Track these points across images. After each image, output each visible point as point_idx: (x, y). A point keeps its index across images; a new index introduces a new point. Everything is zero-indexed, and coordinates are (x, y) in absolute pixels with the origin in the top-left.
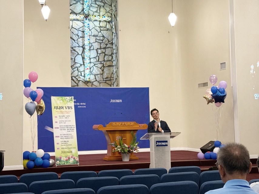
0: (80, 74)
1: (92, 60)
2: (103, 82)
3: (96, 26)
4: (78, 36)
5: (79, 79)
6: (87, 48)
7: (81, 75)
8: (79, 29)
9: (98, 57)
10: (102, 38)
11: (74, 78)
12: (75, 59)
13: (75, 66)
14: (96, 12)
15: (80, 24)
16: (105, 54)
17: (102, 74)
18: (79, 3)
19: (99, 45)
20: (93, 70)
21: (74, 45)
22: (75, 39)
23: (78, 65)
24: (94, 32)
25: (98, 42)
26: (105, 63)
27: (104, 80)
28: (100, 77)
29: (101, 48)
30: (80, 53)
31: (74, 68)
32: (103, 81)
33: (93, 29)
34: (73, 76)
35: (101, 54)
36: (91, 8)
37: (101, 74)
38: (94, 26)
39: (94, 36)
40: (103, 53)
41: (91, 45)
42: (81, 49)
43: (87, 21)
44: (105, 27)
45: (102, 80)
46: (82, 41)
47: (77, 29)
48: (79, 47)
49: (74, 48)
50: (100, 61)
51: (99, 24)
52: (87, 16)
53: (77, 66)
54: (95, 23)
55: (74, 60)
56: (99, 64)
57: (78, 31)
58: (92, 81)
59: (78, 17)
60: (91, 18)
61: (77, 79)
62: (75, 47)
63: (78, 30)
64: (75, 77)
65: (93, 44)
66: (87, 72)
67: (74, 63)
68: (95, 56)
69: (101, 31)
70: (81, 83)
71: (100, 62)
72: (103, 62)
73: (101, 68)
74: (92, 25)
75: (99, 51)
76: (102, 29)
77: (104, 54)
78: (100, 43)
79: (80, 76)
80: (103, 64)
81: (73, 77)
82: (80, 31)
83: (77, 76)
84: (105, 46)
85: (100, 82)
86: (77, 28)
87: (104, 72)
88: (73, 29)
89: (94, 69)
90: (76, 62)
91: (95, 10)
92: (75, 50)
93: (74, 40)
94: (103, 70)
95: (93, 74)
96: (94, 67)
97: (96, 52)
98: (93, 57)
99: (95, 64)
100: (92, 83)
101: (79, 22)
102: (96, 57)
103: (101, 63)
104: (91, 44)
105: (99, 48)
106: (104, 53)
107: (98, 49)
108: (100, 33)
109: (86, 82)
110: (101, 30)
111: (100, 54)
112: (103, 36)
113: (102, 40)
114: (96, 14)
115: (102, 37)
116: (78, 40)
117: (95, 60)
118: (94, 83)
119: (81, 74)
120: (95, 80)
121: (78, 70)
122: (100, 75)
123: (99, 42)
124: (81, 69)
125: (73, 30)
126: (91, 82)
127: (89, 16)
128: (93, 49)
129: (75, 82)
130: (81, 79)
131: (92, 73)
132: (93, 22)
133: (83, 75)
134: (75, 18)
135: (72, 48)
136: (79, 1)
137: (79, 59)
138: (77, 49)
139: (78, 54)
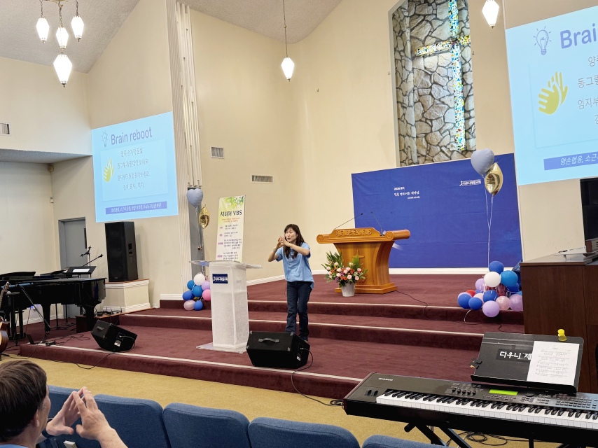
0: (453, 140)
1: (472, 114)
4: (448, 77)
5: (451, 150)
7: (455, 142)
11: (443, 148)
13: (445, 128)
15: (448, 55)
18: (447, 22)
21: (441, 94)
22: (444, 84)
23: (448, 126)
30: (451, 105)
34: (443, 145)
42: (452, 97)
43: (457, 50)
48: (450, 95)
49: (442, 100)
52: (454, 41)
53: (447, 128)
55: (442, 118)
57: (446, 69)
59: (440, 47)
60: (461, 42)
61: (449, 148)
62: (444, 97)
63: (447, 67)
64: (446, 147)
67: (443, 124)
70: (455, 155)
79: (455, 145)
82: (450, 69)
83: (449, 144)
86: (444, 66)
88: (439, 68)
90: (445, 121)
92: (443, 103)
93: (442, 86)
101: (447, 53)
104: (471, 85)
116: (448, 84)
119: (455, 140)
121: (449, 134)
124: (454, 132)
125: (439, 70)
127: (457, 40)
129: (447, 155)
130: (454, 149)
135: (439, 100)
136: (447, 18)
137: (450, 116)
138: (446, 100)
139: (449, 108)
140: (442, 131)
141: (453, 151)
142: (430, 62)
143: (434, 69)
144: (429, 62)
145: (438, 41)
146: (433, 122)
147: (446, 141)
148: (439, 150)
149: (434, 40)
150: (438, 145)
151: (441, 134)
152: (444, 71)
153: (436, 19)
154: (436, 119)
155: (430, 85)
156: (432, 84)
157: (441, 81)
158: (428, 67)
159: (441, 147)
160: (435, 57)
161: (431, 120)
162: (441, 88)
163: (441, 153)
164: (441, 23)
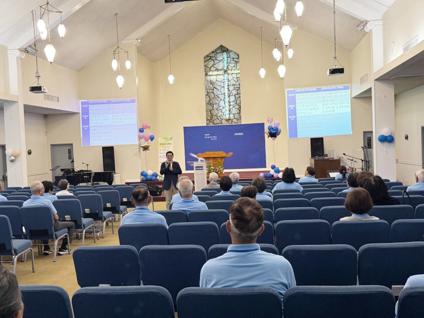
1: (231, 104)
3: (234, 78)
4: (221, 86)
6: (226, 94)
10: (238, 86)
13: (219, 109)
14: (234, 67)
18: (221, 62)
21: (218, 93)
22: (219, 89)
23: (221, 108)
24: (233, 82)
30: (223, 99)
33: (232, 80)
36: (230, 65)
37: (239, 113)
39: (232, 85)
42: (223, 95)
43: (226, 75)
45: (239, 117)
46: (223, 90)
48: (221, 94)
49: (218, 96)
52: (225, 72)
54: (233, 75)
55: (218, 104)
60: (229, 72)
61: (221, 118)
63: (221, 82)
64: (219, 117)
65: (232, 91)
66: (227, 112)
67: (218, 107)
70: (223, 121)
73: (238, 109)
74: (230, 77)
78: (238, 90)
83: (221, 116)
88: (217, 81)
89: (233, 110)
91: (233, 65)
94: (240, 110)
96: (233, 108)
98: (232, 101)
99: (233, 106)
101: (221, 76)
102: (234, 100)
104: (230, 91)
107: (235, 94)
116: (221, 89)
117: (234, 103)
118: (233, 120)
120: (234, 118)
121: (221, 111)
126: (231, 119)
127: (227, 71)
128: (232, 95)
129: (219, 120)
130: (223, 118)
131: (231, 113)
132: (231, 75)
133: (224, 115)
134: (218, 74)
137: (222, 103)
139: (221, 100)
142: (213, 78)
147: (220, 114)
148: (216, 118)
150: (216, 116)
151: (217, 111)
152: (219, 84)
154: (215, 104)
155: (213, 88)
160: (215, 76)
161: (213, 104)
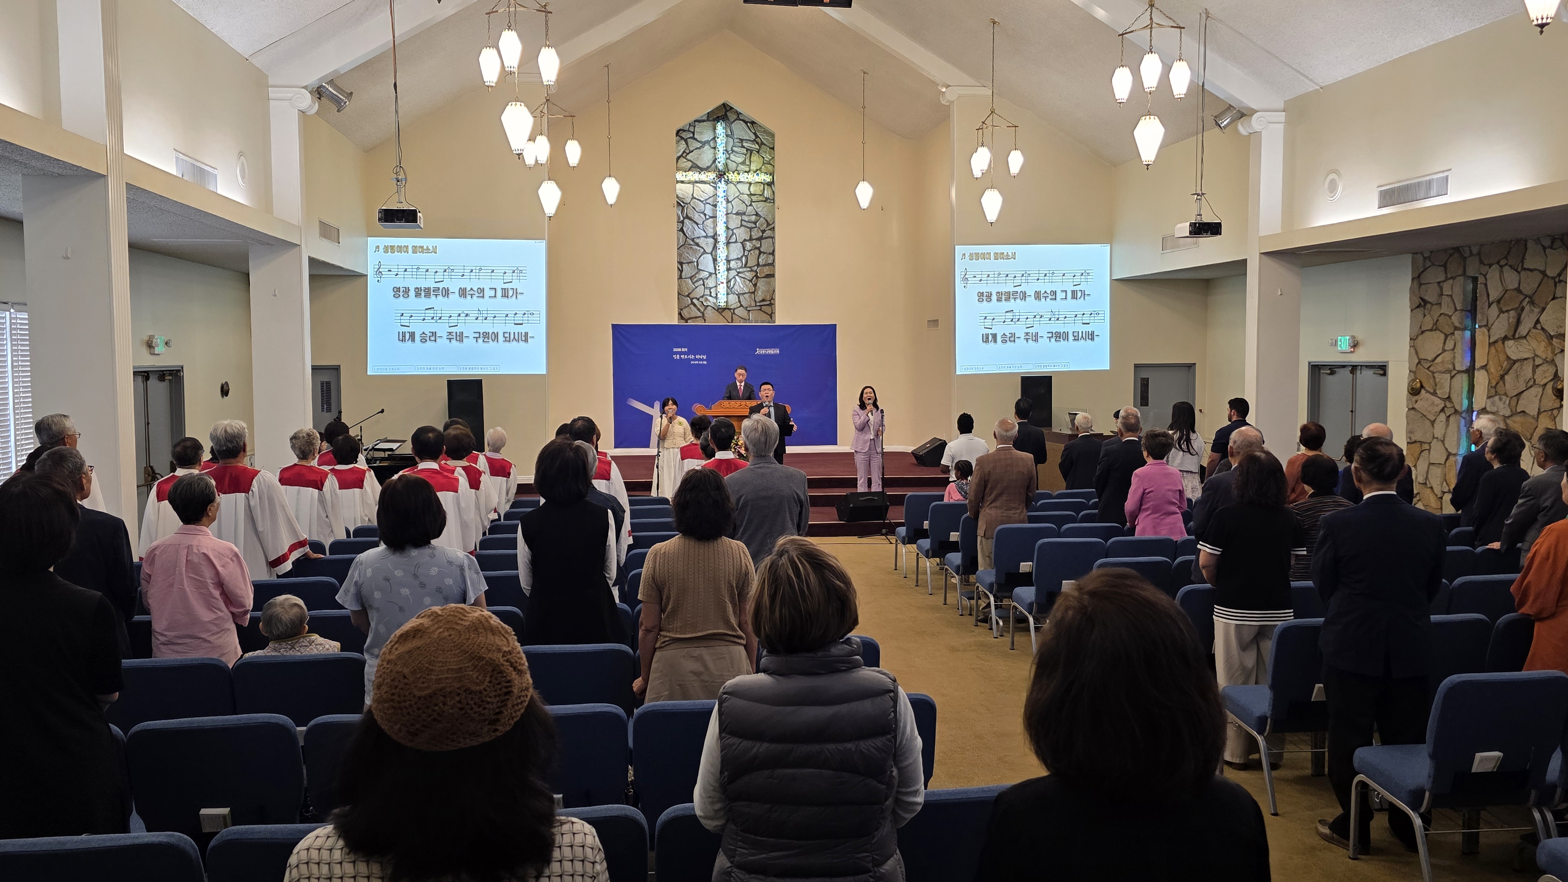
0: (707, 292)
1: (733, 265)
2: (755, 308)
3: (743, 194)
5: (705, 304)
6: (722, 239)
7: (711, 296)
8: (707, 201)
9: (747, 257)
11: (695, 301)
12: (697, 262)
13: (698, 277)
15: (708, 189)
16: (759, 250)
17: (753, 293)
18: (707, 147)
19: (747, 232)
20: (734, 285)
21: (695, 233)
22: (700, 222)
23: (704, 275)
25: (745, 226)
26: (760, 270)
27: (758, 304)
28: (748, 299)
29: (751, 239)
31: (697, 281)
32: (756, 306)
33: (737, 199)
34: (695, 296)
35: (752, 252)
37: (751, 293)
38: (739, 194)
39: (737, 214)
40: (756, 248)
41: (731, 232)
42: (711, 241)
43: (722, 186)
44: (760, 195)
45: (753, 304)
46: (712, 226)
47: (702, 202)
48: (706, 237)
49: (697, 241)
50: (748, 265)
51: (749, 189)
52: (721, 175)
53: (701, 276)
54: (739, 186)
55: (695, 264)
56: (748, 271)
57: (704, 204)
58: (732, 307)
59: (703, 177)
60: (730, 178)
61: (702, 302)
62: (698, 238)
63: (705, 202)
65: (735, 231)
66: (722, 289)
67: (696, 271)
68: (740, 257)
69: (753, 203)
70: (709, 313)
71: (750, 267)
72: (756, 267)
73: (751, 281)
74: (733, 192)
75: (748, 245)
76: (754, 198)
77: (757, 252)
78: (750, 228)
79: (709, 298)
80: (756, 271)
81: (693, 298)
82: (708, 205)
83: (702, 297)
84: (761, 234)
85: (748, 309)
86: (702, 199)
87: (757, 287)
88: (694, 200)
89: (737, 283)
90: (699, 268)
92: (698, 245)
93: (697, 224)
94: (755, 285)
95: (734, 293)
96: (737, 277)
97: (742, 247)
98: (735, 257)
99: (739, 273)
100: (732, 311)
101: (708, 185)
102: (742, 257)
103: (752, 271)
104: (732, 230)
105: (748, 238)
106: (759, 248)
107: (745, 240)
108: (749, 208)
109: (720, 310)
110: (752, 201)
111: (749, 251)
112: (757, 214)
113: (755, 223)
114: (741, 167)
115: (754, 216)
116: (705, 223)
117: (740, 264)
119: (711, 292)
120: (739, 305)
121: (704, 285)
122: (749, 294)
123: (748, 227)
124: (711, 283)
125: (694, 203)
126: (730, 309)
127: (725, 174)
128: (736, 242)
129: (699, 310)
130: (709, 304)
131: (733, 289)
132: (735, 185)
133: (713, 294)
134: (697, 180)
135: (693, 240)
136: (708, 142)
137: (706, 262)
138: (701, 241)
139: (705, 252)
140: (695, 279)
141: (708, 306)
142: (684, 191)
143: (688, 201)
144: (682, 190)
145: (695, 167)
146: (684, 266)
147: (700, 291)
148: (690, 301)
149: (689, 164)
150: (688, 296)
151: (693, 283)
152: (701, 207)
153: (693, 138)
154: (688, 263)
155: (682, 219)
156: (684, 218)
157: (697, 217)
158: (680, 196)
159: (692, 299)
160: (691, 186)
162: (695, 226)
163: (692, 306)
164: (699, 145)
